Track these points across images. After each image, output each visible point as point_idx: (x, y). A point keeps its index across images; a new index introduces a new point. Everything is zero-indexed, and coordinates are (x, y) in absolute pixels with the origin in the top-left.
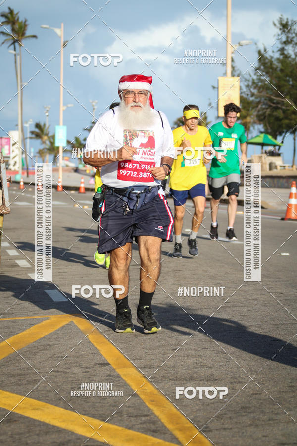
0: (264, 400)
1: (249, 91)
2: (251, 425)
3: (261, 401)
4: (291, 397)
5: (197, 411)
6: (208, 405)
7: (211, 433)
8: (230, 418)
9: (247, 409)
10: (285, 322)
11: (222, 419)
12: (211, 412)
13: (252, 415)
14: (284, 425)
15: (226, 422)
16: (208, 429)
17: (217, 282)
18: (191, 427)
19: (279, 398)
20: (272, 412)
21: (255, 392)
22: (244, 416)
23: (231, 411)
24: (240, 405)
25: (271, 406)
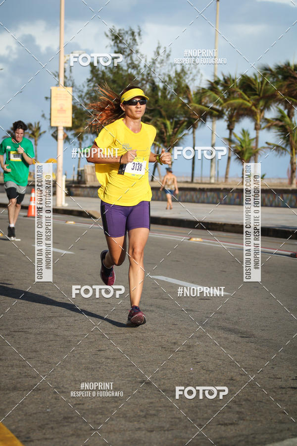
0: (87, 410)
1: (82, 101)
2: (73, 435)
3: (84, 411)
4: (114, 407)
5: (19, 421)
6: (30, 415)
7: (32, 443)
8: (52, 428)
9: (70, 419)
10: (111, 332)
11: (43, 429)
12: (33, 422)
13: (74, 425)
14: (105, 436)
15: (48, 432)
16: (29, 440)
17: (45, 291)
18: (12, 437)
19: (102, 408)
20: (94, 421)
21: (78, 403)
22: (66, 426)
23: (54, 421)
24: (62, 416)
25: (93, 416)
